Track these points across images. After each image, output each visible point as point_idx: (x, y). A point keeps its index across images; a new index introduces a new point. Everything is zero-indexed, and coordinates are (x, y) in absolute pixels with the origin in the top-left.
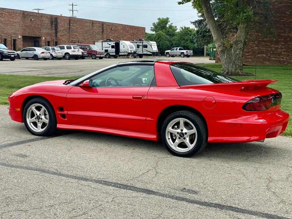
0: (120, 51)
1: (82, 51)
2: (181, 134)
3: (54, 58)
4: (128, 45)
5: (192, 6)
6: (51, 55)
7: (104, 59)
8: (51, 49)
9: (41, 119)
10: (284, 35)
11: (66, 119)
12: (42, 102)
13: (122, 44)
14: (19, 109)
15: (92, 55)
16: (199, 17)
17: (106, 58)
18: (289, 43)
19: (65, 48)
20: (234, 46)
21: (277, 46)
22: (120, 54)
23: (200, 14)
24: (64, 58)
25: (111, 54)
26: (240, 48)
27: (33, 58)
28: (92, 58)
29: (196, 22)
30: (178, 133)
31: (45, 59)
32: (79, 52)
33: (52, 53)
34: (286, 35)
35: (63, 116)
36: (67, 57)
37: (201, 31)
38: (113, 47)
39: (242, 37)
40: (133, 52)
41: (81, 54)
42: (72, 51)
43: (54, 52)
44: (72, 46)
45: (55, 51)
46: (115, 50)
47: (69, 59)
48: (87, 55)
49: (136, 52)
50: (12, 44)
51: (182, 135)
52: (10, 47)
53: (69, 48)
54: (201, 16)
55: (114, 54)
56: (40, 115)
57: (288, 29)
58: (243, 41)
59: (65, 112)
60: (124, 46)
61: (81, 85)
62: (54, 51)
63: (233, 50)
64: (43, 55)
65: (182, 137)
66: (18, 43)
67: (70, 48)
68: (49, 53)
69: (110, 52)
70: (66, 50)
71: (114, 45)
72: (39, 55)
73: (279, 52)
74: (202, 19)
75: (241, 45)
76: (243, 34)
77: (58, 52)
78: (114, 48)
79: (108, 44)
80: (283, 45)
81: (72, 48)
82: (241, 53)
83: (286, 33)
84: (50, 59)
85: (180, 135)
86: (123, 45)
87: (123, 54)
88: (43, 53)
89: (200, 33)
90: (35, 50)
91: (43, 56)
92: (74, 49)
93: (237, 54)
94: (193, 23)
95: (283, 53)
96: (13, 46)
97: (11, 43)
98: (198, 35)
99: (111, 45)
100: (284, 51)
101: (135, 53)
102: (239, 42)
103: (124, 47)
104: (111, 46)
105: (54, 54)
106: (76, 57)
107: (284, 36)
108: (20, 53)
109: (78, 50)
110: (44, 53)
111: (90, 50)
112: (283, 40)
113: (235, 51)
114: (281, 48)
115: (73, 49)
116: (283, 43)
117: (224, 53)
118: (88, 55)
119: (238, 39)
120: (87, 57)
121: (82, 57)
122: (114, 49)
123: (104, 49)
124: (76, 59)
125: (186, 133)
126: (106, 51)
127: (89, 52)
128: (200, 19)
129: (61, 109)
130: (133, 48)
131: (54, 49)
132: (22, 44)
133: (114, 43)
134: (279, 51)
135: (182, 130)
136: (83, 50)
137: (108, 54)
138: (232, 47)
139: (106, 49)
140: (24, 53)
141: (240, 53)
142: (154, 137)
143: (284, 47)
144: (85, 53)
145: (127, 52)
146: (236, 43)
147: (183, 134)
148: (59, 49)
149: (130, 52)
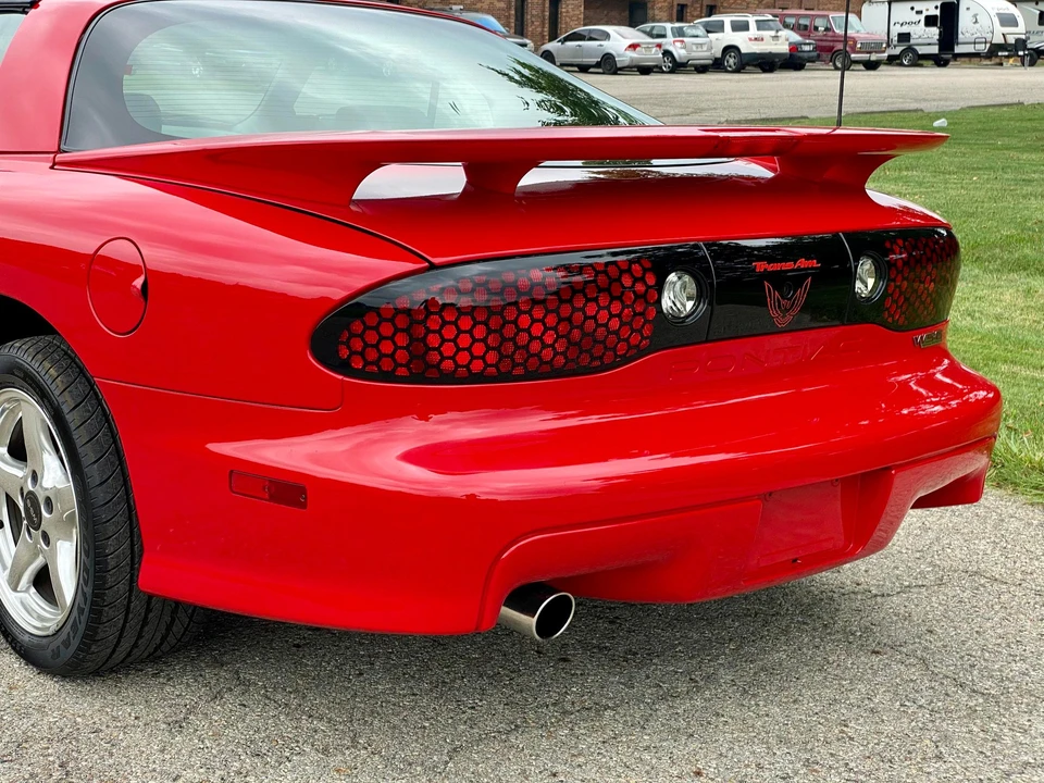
0: (960, 36)
1: (795, 37)
3: (678, 67)
4: (993, 13)
6: (667, 53)
7: (884, 70)
8: (669, 33)
13: (968, 9)
15: (837, 53)
17: (902, 65)
19: (727, 27)
22: (958, 49)
24: (717, 65)
25: (922, 50)
27: (598, 65)
28: (834, 64)
31: (645, 70)
32: (780, 42)
33: (671, 48)
36: (732, 61)
38: (930, 21)
40: (1011, 40)
41: (783, 48)
42: (750, 39)
43: (678, 44)
44: (751, 20)
45: (685, 39)
46: (940, 34)
47: (739, 70)
48: (815, 54)
49: (1024, 41)
50: (544, 16)
52: (539, 29)
53: (741, 27)
55: (935, 50)
60: (975, 16)
62: (682, 41)
64: (632, 54)
66: (567, 12)
67: (744, 27)
68: (659, 46)
69: (920, 41)
70: (728, 37)
71: (938, 12)
72: (619, 56)
77: (696, 42)
78: (934, 24)
79: (912, 8)
81: (753, 26)
84: (663, 72)
86: (971, 13)
87: (970, 49)
88: (634, 46)
90: (607, 36)
91: (632, 59)
92: (758, 29)
96: (547, 25)
97: (543, 11)
99: (925, 13)
101: (1021, 44)
103: (976, 22)
104: (922, 17)
105: (679, 52)
106: (766, 63)
108: (559, 49)
109: (773, 33)
110: (638, 49)
111: (830, 33)
115: (753, 31)
118: (819, 56)
120: (812, 60)
121: (792, 62)
122: (934, 32)
123: (896, 30)
124: (765, 71)
126: (904, 37)
127: (824, 44)
130: (1017, 25)
131: (680, 33)
132: (582, 16)
133: (936, 7)
136: (801, 35)
137: (910, 49)
139: (905, 29)
140: (572, 49)
144: (807, 48)
145: (986, 43)
148: (701, 31)
149: (998, 40)
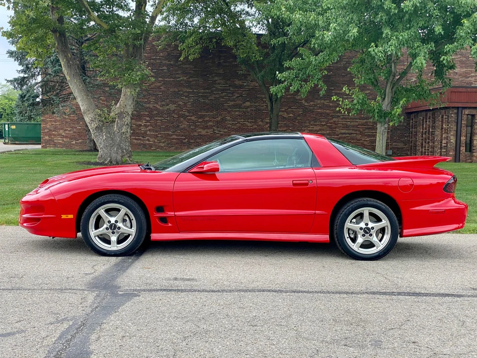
2: (366, 229)
5: (7, 53)
9: (119, 228)
10: (148, 105)
11: (170, 225)
12: (122, 200)
14: (71, 216)
16: (19, 72)
18: (156, 118)
20: (117, 120)
21: (140, 123)
23: (21, 68)
26: (127, 124)
29: (15, 80)
30: (361, 229)
34: (151, 106)
35: (164, 220)
37: (29, 96)
39: (128, 107)
51: (367, 231)
54: (24, 71)
56: (116, 222)
57: (154, 98)
58: (130, 114)
59: (169, 213)
61: (195, 170)
63: (115, 126)
65: (367, 233)
73: (142, 132)
74: (26, 76)
75: (127, 120)
76: (130, 103)
80: (148, 121)
82: (129, 131)
83: (152, 103)
85: (365, 232)
89: (26, 98)
93: (124, 133)
94: (11, 81)
95: (148, 133)
98: (23, 102)
100: (149, 130)
102: (125, 114)
107: (150, 108)
112: (147, 113)
113: (120, 128)
114: (146, 126)
116: (148, 119)
117: (102, 131)
119: (122, 110)
125: (373, 228)
128: (22, 75)
129: (160, 209)
134: (143, 129)
135: (367, 224)
138: (114, 122)
141: (127, 132)
142: (325, 237)
143: (149, 124)
146: (121, 115)
147: (368, 229)
